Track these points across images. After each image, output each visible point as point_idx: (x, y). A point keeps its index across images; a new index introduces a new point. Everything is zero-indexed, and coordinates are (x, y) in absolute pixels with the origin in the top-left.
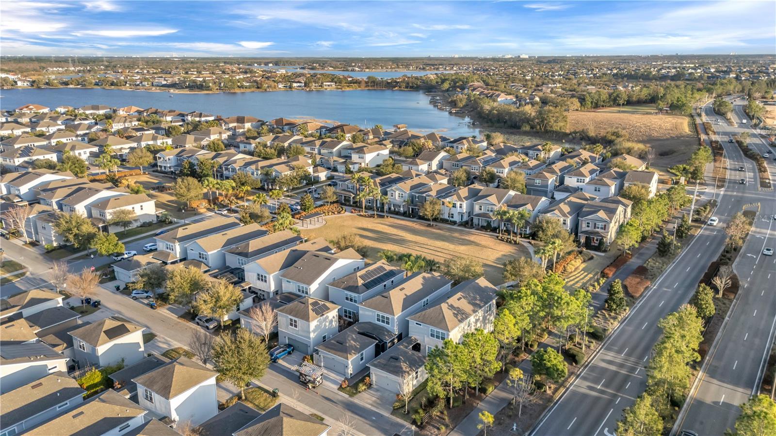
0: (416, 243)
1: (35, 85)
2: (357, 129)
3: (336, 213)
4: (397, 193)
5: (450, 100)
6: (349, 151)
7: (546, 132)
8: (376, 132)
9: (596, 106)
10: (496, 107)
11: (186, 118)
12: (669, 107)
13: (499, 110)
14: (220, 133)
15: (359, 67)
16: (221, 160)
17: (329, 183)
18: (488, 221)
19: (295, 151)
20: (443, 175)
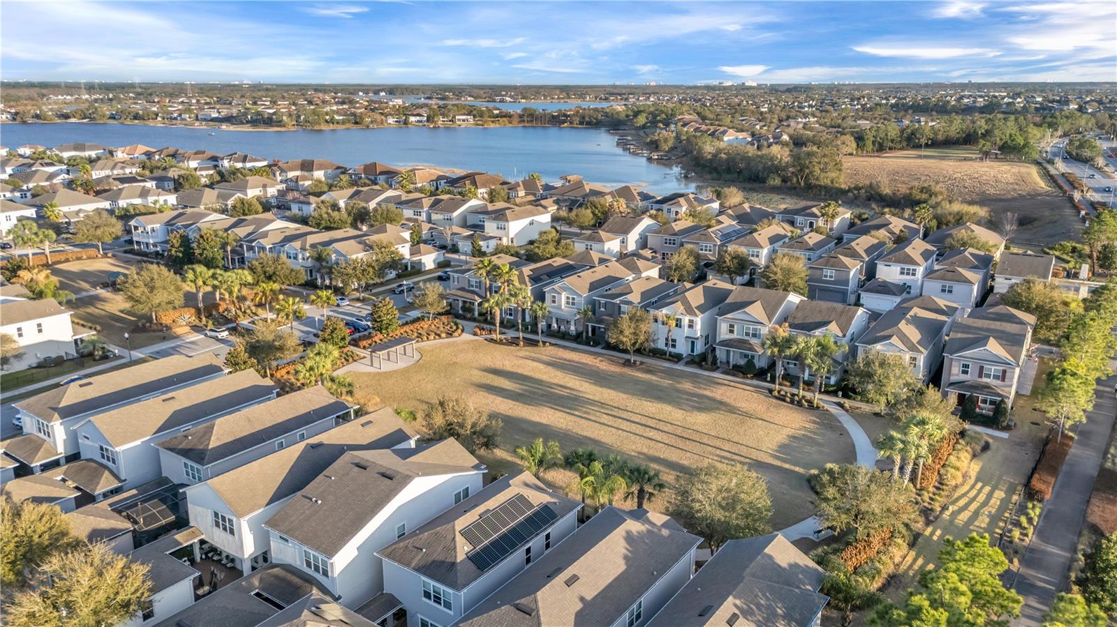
0: (602, 404)
1: (18, 118)
2: (498, 181)
3: (443, 335)
4: (564, 295)
5: (648, 140)
6: (481, 216)
7: (809, 187)
8: (529, 185)
9: (881, 148)
10: (724, 149)
11: (220, 163)
12: (999, 149)
13: (730, 154)
14: (265, 186)
15: (511, 97)
16: (242, 232)
17: (440, 274)
18: (746, 356)
19: (384, 216)
20: (648, 259)
